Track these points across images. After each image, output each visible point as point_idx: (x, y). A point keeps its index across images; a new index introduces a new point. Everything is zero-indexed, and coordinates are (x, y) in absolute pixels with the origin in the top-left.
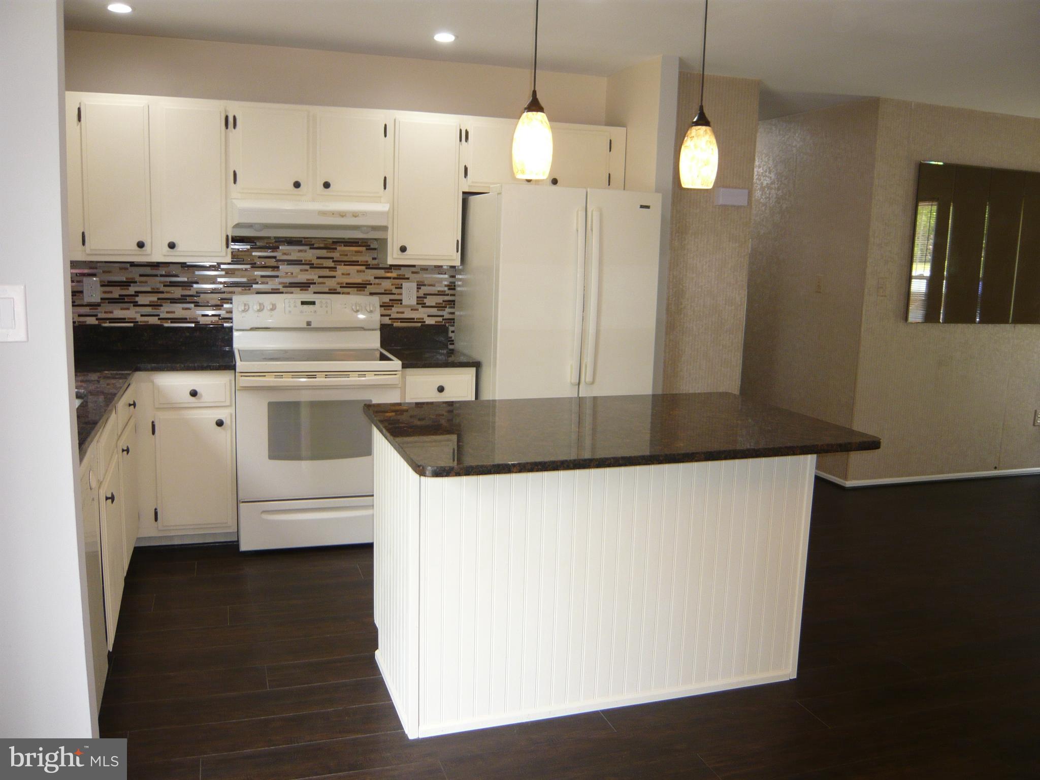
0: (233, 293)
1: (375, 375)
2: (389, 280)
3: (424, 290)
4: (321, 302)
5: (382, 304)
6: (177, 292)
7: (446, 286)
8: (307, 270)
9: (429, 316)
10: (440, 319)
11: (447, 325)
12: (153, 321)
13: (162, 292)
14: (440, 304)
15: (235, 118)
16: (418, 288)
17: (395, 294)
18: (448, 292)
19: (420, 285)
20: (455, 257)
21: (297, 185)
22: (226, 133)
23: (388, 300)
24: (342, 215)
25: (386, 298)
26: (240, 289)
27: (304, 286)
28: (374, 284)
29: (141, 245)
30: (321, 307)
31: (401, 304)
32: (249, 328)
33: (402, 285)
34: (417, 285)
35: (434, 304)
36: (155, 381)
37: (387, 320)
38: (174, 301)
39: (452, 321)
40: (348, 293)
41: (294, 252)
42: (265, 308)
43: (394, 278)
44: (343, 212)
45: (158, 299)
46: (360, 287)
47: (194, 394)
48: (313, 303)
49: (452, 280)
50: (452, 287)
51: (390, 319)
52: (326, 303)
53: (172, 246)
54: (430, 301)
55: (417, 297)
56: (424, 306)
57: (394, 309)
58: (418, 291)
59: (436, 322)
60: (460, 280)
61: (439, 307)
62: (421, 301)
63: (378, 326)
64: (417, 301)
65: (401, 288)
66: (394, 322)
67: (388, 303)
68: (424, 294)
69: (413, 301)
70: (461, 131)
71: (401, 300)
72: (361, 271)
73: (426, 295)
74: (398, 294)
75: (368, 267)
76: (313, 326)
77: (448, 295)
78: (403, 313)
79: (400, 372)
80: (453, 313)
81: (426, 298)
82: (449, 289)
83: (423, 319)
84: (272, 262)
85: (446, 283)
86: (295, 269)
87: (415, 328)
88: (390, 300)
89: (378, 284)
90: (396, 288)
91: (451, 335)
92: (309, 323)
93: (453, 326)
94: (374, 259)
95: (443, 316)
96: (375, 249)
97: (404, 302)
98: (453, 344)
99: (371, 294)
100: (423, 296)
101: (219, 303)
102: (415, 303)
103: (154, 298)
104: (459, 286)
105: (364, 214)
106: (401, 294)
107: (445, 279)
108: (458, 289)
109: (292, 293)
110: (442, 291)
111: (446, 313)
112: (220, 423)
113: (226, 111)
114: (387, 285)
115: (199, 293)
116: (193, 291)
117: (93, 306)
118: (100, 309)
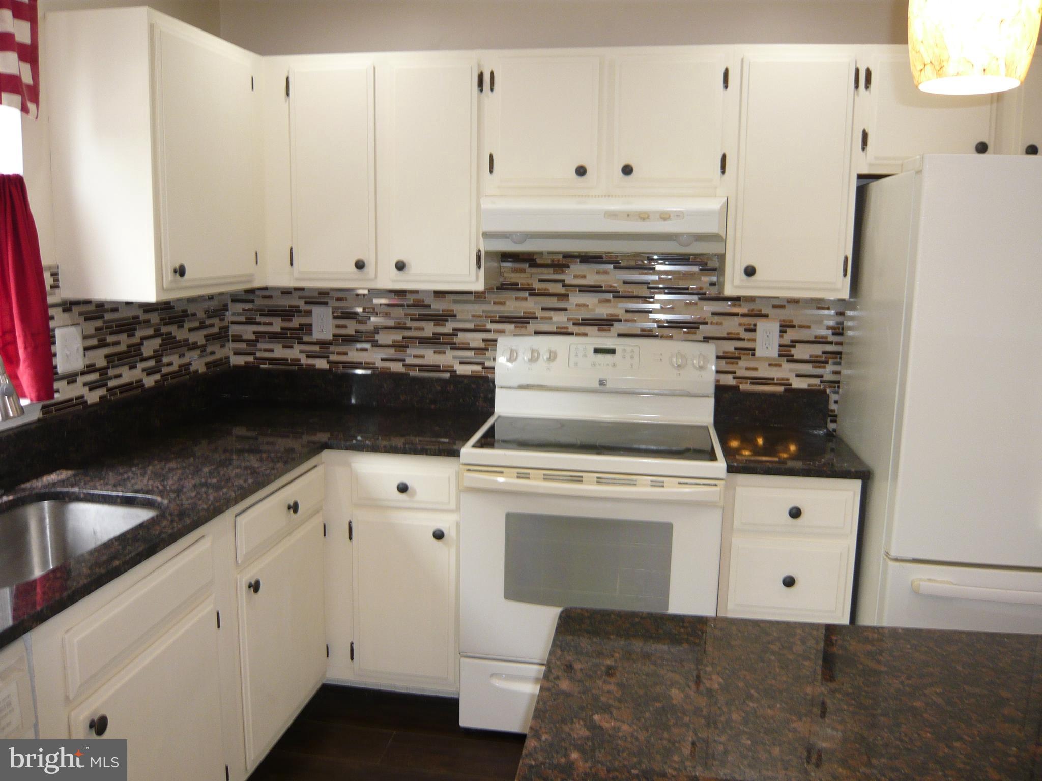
0: (502, 332)
1: (680, 483)
2: (736, 319)
3: (791, 335)
4: (624, 351)
5: (721, 354)
6: (429, 329)
7: (828, 328)
8: (609, 301)
9: (798, 376)
10: (816, 381)
11: (828, 391)
12: (397, 367)
13: (410, 329)
14: (817, 357)
15: (492, 74)
16: (781, 331)
17: (744, 339)
18: (830, 338)
19: (785, 327)
20: (839, 285)
21: (581, 171)
22: (479, 97)
23: (732, 349)
24: (644, 216)
25: (729, 347)
26: (511, 327)
27: (604, 324)
28: (712, 323)
29: (360, 265)
30: (624, 357)
31: (753, 355)
32: (516, 384)
33: (755, 325)
34: (781, 326)
35: (807, 357)
36: (352, 465)
37: (728, 380)
38: (425, 342)
39: (835, 384)
40: (671, 337)
41: (591, 275)
42: (541, 357)
43: (744, 315)
44: (645, 212)
45: (404, 338)
46: (691, 327)
47: (403, 488)
48: (612, 352)
49: (839, 319)
50: (839, 331)
51: (734, 378)
52: (633, 351)
53: (400, 266)
54: (800, 352)
55: (781, 346)
56: (791, 359)
57: (742, 363)
58: (781, 336)
59: (809, 385)
60: (852, 318)
61: (815, 361)
62: (786, 353)
63: (711, 390)
64: (780, 351)
65: (755, 330)
66: (741, 383)
67: (732, 353)
68: (792, 341)
69: (774, 352)
70: (857, 71)
71: (754, 350)
72: (691, 303)
73: (794, 343)
74: (749, 340)
75: (703, 297)
76: (610, 385)
77: (831, 343)
78: (756, 369)
79: (723, 482)
80: (837, 373)
81: (794, 347)
82: (834, 334)
83: (788, 380)
84: (557, 288)
85: (831, 323)
86: (590, 300)
87: (773, 395)
88: (736, 349)
89: (717, 324)
90: (746, 330)
91: (833, 406)
92: (602, 383)
93: (837, 392)
94: (713, 284)
95: (821, 376)
96: (715, 270)
97: (757, 354)
98: (835, 421)
99: (707, 339)
100: (789, 343)
101: (483, 345)
102: (777, 355)
103: (398, 336)
104: (850, 328)
105: (679, 215)
106: (754, 340)
107: (828, 317)
108: (850, 333)
109: (585, 334)
110: (822, 337)
111: (827, 372)
112: (439, 535)
113: (479, 66)
114: (732, 325)
115: (456, 331)
116: (449, 327)
117: (323, 344)
118: (332, 348)
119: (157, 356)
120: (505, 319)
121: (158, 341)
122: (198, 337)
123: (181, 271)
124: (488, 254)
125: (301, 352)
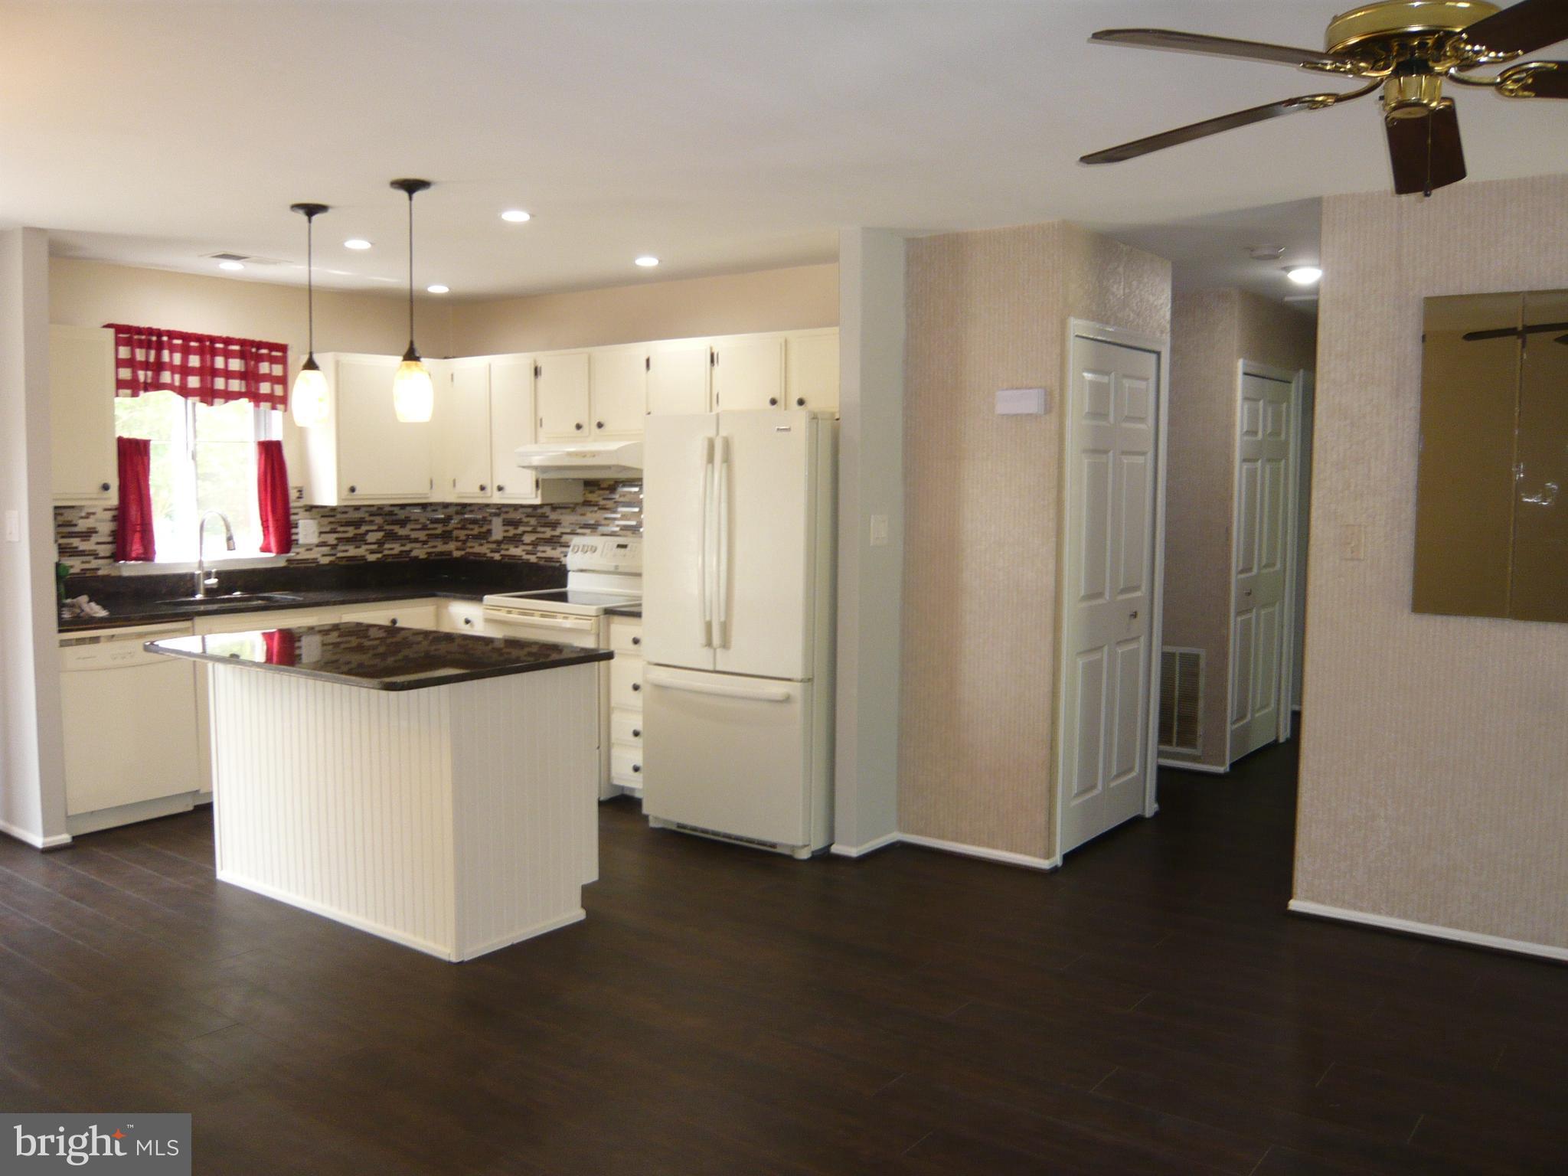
1: (576, 618)
4: (633, 546)
12: (533, 559)
13: (539, 532)
15: (540, 366)
22: (535, 382)
24: (584, 455)
26: (588, 531)
29: (482, 488)
30: (631, 551)
32: (576, 569)
42: (589, 550)
45: (536, 539)
47: (469, 622)
48: (627, 546)
52: (637, 546)
53: (500, 489)
70: (712, 354)
76: (620, 569)
79: (596, 618)
84: (611, 504)
92: (617, 567)
103: (533, 538)
113: (535, 361)
115: (563, 533)
116: (557, 532)
117: (498, 543)
118: (503, 546)
119: (380, 543)
120: (586, 526)
121: (381, 534)
122: (422, 535)
123: (353, 490)
124: (543, 480)
125: (488, 548)
